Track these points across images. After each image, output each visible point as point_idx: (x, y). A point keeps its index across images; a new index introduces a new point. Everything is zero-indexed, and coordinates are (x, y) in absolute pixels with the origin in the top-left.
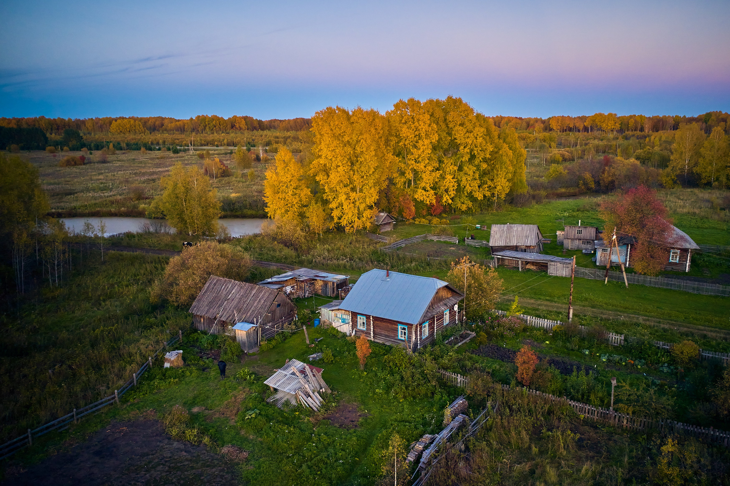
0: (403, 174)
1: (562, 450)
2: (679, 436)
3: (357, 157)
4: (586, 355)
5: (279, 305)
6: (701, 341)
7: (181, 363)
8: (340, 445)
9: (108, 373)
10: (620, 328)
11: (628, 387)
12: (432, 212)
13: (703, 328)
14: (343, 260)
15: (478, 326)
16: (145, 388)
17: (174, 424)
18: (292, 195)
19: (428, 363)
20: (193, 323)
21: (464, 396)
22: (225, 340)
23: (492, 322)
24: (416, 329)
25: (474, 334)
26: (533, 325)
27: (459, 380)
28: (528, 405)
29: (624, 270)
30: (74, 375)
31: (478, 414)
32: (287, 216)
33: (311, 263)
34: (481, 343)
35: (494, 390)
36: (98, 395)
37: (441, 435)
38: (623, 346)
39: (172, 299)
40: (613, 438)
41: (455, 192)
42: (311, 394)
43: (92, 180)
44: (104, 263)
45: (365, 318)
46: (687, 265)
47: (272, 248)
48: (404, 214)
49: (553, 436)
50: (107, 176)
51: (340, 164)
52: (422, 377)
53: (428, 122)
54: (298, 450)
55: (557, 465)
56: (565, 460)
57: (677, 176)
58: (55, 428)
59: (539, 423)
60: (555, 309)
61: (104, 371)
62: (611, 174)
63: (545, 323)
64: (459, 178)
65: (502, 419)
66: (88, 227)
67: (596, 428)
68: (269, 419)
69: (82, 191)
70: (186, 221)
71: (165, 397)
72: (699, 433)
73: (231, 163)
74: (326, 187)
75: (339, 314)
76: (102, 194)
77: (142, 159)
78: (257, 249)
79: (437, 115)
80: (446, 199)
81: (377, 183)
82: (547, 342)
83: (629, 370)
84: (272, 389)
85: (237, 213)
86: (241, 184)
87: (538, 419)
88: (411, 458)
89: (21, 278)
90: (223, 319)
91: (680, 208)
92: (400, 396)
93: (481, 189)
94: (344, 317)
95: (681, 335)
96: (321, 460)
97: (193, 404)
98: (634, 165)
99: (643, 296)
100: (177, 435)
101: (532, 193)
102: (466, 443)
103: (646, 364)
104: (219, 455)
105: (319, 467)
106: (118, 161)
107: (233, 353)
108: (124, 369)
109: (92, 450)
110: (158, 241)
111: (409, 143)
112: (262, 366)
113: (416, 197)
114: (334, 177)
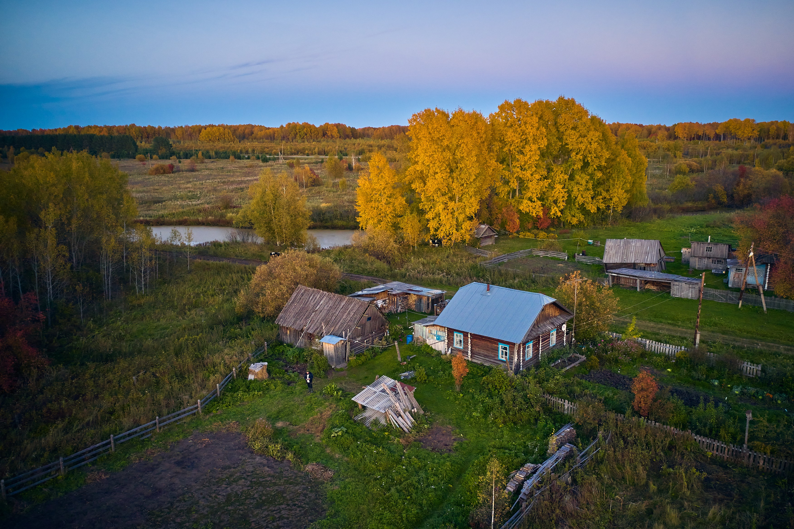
0: (507, 183)
1: (685, 490)
3: (457, 163)
4: (715, 386)
5: (369, 319)
7: (265, 375)
8: (432, 469)
9: (192, 382)
10: (756, 358)
11: (766, 423)
12: (539, 225)
14: (439, 274)
15: (588, 349)
16: (229, 399)
17: (257, 438)
18: (386, 204)
19: (532, 386)
20: (278, 335)
21: (571, 424)
22: (312, 354)
23: (605, 345)
24: (519, 350)
25: (584, 358)
26: (653, 350)
27: (566, 407)
28: (645, 437)
29: (762, 292)
30: (158, 383)
31: (587, 444)
32: (379, 226)
33: (404, 277)
34: (591, 367)
35: (606, 419)
36: (181, 403)
37: (545, 465)
38: (759, 378)
39: (258, 309)
40: (746, 480)
41: (564, 204)
42: (402, 413)
43: (180, 189)
44: (190, 272)
45: (462, 335)
47: (363, 260)
48: (507, 227)
49: (675, 474)
50: (195, 185)
51: (438, 170)
52: (524, 401)
53: (537, 125)
54: (387, 472)
55: (678, 506)
56: (689, 501)
58: (138, 434)
59: (658, 458)
60: (679, 334)
61: (187, 380)
62: (747, 187)
63: (668, 349)
64: (570, 188)
65: (615, 452)
66: (175, 235)
67: (726, 467)
68: (356, 438)
69: (170, 199)
70: (274, 230)
71: (248, 410)
73: (322, 173)
74: (422, 196)
75: (434, 330)
76: (190, 203)
77: (230, 167)
78: (348, 261)
79: (546, 118)
80: (555, 211)
81: (478, 191)
82: (669, 370)
83: (767, 405)
84: (360, 407)
85: (327, 224)
86: (331, 194)
87: (657, 454)
88: (511, 488)
89: (108, 284)
90: (310, 331)
92: (500, 421)
93: (595, 201)
94: (440, 333)
96: (411, 485)
97: (277, 418)
98: (775, 177)
99: (785, 322)
100: (260, 449)
101: (653, 206)
102: (573, 474)
103: (788, 399)
104: (302, 473)
105: (409, 492)
106: (206, 169)
107: (320, 368)
108: (208, 379)
109: (175, 459)
110: (245, 251)
111: (515, 149)
112: (350, 382)
113: (521, 208)
114: (432, 185)
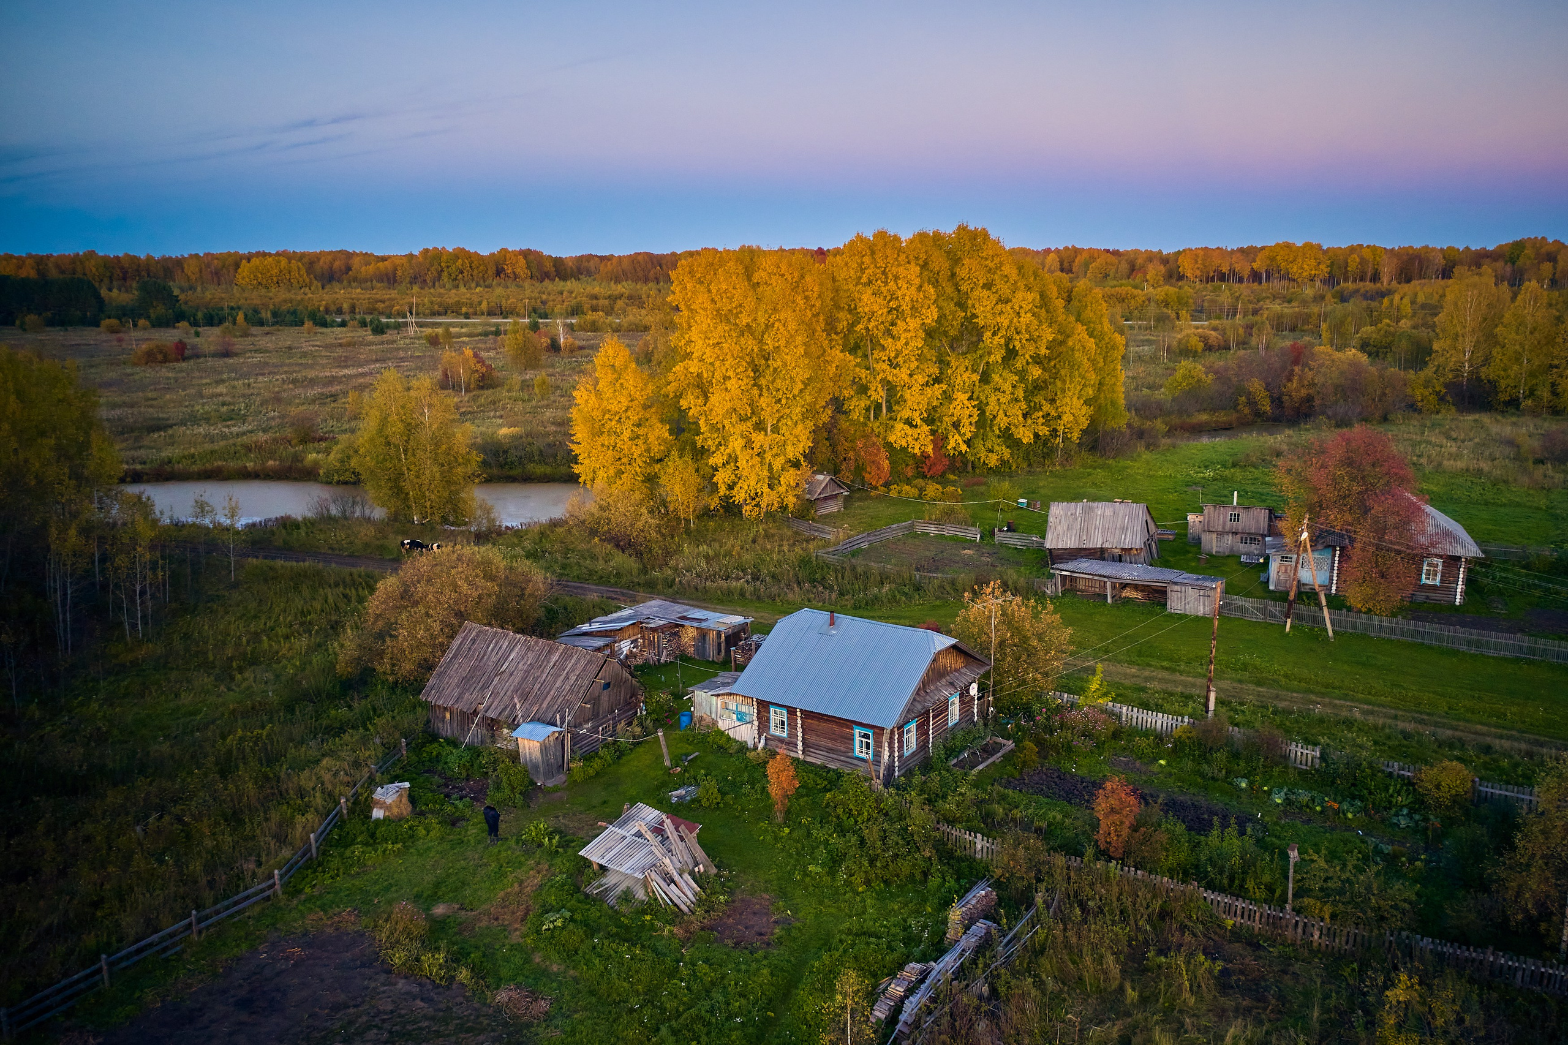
0: (863, 390)
1: (1186, 995)
2: (1421, 967)
3: (767, 360)
4: (1242, 790)
5: (607, 686)
6: (1479, 758)
7: (406, 808)
8: (736, 984)
9: (258, 832)
10: (1314, 731)
11: (1323, 864)
12: (926, 470)
13: (1485, 729)
14: (738, 579)
15: (1018, 727)
16: (335, 863)
17: (398, 942)
18: (631, 439)
19: (915, 811)
20: (428, 721)
21: (988, 880)
22: (496, 761)
23: (1048, 719)
24: (891, 738)
25: (1010, 744)
26: (1134, 723)
27: (979, 846)
28: (1118, 899)
29: (1324, 603)
30: (188, 837)
31: (1016, 919)
32: (619, 482)
33: (671, 586)
34: (1024, 763)
35: (1050, 868)
36: (239, 879)
37: (941, 965)
38: (1317, 770)
39: (383, 667)
40: (1291, 968)
41: (973, 429)
42: (676, 877)
43: (202, 397)
44: (235, 586)
45: (785, 712)
46: (1459, 590)
47: (588, 551)
48: (867, 476)
49: (1169, 967)
50: (234, 387)
51: (731, 373)
52: (903, 839)
53: (917, 281)
54: (651, 996)
55: (1175, 1026)
56: (1194, 1015)
57: (1446, 386)
58: (156, 949)
59: (1141, 938)
60: (1179, 689)
61: (248, 826)
62: (1306, 383)
63: (1159, 721)
64: (983, 398)
65: (1065, 929)
66: (202, 507)
67: (1257, 947)
68: (591, 930)
69: (183, 423)
70: (407, 494)
71: (376, 882)
72: (1466, 960)
73: (498, 357)
74: (702, 422)
75: (732, 704)
76: (227, 430)
77: (306, 347)
78: (558, 555)
79: (935, 266)
80: (955, 442)
81: (810, 412)
82: (1162, 762)
83: (1329, 823)
84: (595, 866)
85: (514, 473)
86: (519, 406)
87: (1138, 929)
88: (880, 1013)
89: (64, 621)
90: (492, 714)
91: (1449, 460)
92: (858, 879)
93: (1029, 421)
94: (743, 708)
95: (1439, 746)
96: (699, 1018)
97: (435, 898)
98: (1354, 364)
99: (1364, 658)
100: (404, 964)
101: (1137, 422)
102: (992, 979)
103: (1365, 810)
104: (490, 1006)
105: (694, 1032)
106: (256, 351)
107: (513, 788)
108: (290, 822)
109: (233, 996)
110: (348, 536)
111: (877, 327)
112: (574, 814)
113: (891, 439)
114: (719, 402)
